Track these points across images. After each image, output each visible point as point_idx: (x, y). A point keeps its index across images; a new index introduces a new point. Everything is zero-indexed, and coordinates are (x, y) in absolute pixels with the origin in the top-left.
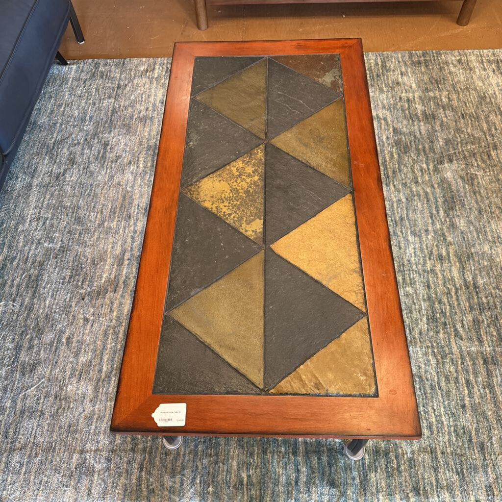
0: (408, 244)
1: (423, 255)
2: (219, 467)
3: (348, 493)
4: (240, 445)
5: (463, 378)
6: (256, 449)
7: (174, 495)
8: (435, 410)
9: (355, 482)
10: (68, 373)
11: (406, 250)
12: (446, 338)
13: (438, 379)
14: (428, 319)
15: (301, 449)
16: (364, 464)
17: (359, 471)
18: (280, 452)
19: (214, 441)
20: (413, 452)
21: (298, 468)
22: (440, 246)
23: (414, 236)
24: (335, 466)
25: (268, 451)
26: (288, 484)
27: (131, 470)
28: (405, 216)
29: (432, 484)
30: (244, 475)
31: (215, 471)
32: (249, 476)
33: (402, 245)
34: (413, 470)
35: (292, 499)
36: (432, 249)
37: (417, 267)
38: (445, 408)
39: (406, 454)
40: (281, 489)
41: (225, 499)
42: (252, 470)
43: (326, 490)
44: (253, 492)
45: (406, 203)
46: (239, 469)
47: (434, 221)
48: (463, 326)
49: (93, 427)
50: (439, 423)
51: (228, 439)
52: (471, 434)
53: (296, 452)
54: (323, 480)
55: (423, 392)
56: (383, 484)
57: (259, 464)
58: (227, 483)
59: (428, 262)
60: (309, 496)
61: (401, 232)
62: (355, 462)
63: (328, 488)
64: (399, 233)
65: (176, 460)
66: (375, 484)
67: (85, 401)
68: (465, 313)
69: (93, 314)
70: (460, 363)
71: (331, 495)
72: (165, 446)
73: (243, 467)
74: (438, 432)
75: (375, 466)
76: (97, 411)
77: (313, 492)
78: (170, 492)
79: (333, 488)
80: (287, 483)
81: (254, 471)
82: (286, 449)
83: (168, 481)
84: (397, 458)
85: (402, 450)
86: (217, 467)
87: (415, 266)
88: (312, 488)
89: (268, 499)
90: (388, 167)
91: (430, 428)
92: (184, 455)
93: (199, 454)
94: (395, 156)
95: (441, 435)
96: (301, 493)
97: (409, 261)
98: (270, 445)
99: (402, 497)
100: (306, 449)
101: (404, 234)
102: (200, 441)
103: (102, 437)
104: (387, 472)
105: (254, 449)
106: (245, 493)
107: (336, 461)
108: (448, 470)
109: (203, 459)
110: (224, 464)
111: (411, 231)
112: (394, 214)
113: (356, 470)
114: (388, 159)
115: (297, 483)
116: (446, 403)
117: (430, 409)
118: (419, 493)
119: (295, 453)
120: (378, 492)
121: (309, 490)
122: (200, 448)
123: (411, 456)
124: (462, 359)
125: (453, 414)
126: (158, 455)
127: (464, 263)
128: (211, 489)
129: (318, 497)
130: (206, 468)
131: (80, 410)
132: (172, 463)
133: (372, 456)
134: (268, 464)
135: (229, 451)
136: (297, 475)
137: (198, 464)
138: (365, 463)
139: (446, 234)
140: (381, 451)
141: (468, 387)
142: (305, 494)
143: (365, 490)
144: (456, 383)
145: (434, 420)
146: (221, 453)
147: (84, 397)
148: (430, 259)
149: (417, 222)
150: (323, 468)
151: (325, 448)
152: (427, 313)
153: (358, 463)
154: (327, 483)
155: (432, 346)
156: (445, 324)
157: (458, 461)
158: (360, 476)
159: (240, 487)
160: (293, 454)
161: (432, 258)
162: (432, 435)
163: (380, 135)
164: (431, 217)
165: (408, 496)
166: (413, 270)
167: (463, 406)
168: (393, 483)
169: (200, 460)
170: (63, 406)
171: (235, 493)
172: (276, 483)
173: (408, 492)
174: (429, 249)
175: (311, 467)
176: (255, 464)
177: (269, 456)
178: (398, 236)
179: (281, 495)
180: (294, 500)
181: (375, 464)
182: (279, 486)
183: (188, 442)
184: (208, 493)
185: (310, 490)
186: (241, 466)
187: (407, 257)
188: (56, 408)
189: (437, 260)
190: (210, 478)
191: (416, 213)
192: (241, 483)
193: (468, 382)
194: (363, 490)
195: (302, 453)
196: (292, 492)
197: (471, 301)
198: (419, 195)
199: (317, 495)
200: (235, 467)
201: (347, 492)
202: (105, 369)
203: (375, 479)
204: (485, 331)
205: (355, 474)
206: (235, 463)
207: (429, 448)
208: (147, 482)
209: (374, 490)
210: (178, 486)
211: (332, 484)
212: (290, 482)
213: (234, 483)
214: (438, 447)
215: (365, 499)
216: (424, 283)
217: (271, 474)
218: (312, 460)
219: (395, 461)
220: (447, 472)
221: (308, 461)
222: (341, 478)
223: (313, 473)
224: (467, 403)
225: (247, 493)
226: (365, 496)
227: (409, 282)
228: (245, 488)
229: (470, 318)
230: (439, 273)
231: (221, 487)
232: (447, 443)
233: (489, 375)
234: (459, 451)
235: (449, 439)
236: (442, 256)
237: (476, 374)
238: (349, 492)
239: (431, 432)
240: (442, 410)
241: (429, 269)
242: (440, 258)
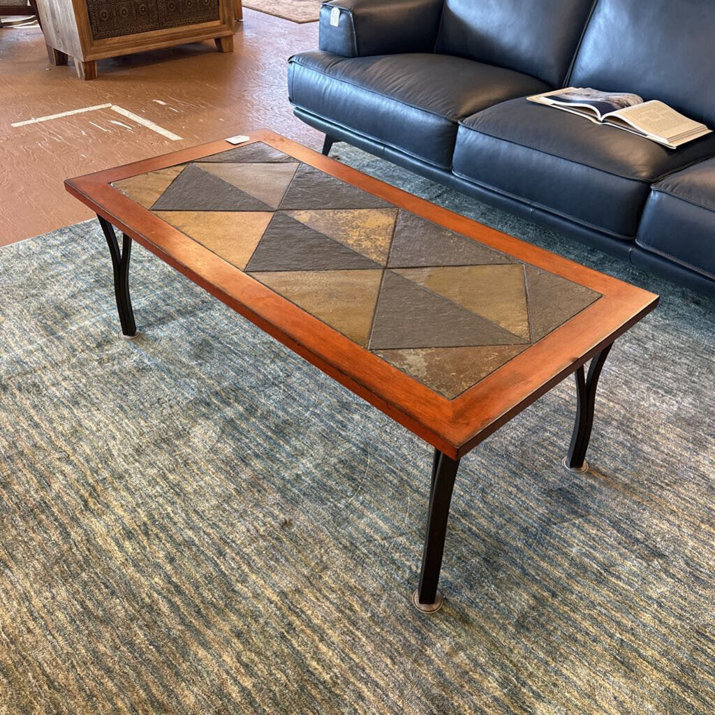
0: (189, 524)
1: (157, 523)
11: (187, 515)
22: (139, 551)
23: (186, 541)
28: (218, 561)
33: (195, 518)
36: (148, 539)
37: (157, 502)
48: (62, 472)
59: (146, 519)
61: (208, 535)
64: (209, 530)
68: (65, 487)
87: (161, 502)
97: (173, 503)
101: (202, 534)
111: (195, 544)
112: (238, 554)
148: (145, 524)
149: (195, 563)
161: (142, 528)
166: (161, 496)
174: (153, 537)
178: (210, 525)
187: (178, 506)
189: (133, 529)
191: (206, 578)
197: (61, 506)
204: (31, 483)
216: (136, 490)
227: (158, 480)
229: (56, 486)
230: (122, 513)
236: (130, 539)
241: (139, 510)
242: (130, 535)
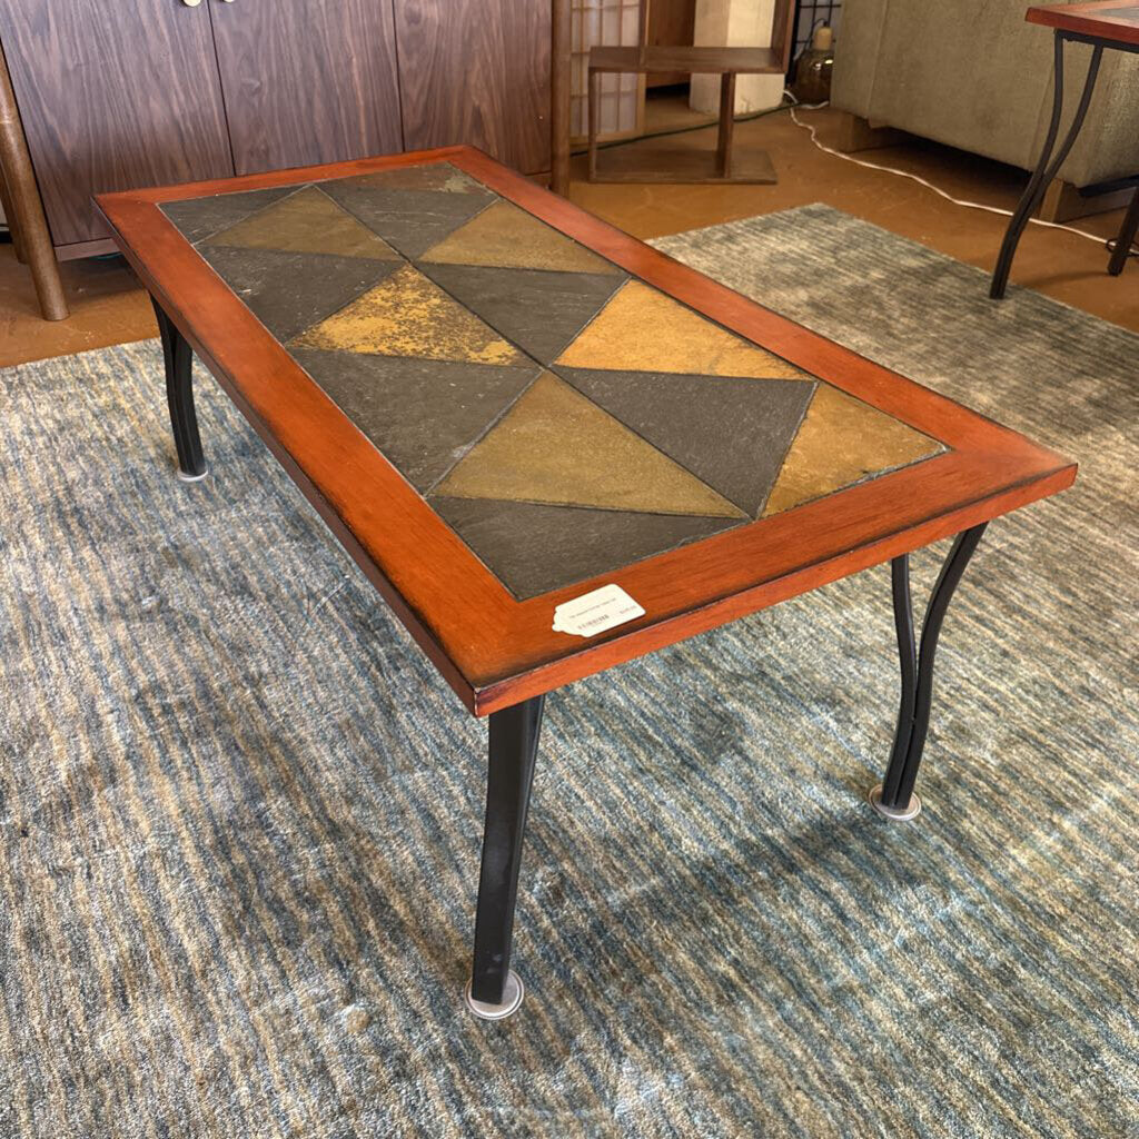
2: (654, 984)
3: (953, 879)
4: (664, 917)
6: (705, 904)
7: (589, 1107)
8: (968, 679)
9: (948, 853)
10: (78, 1013)
15: (796, 854)
16: (934, 816)
17: (937, 833)
18: (762, 882)
19: (600, 943)
20: (995, 754)
21: (821, 890)
24: (886, 847)
25: (736, 895)
26: (828, 930)
27: (430, 1122)
29: (1070, 783)
30: (722, 967)
31: (649, 997)
32: (735, 963)
34: (1021, 779)
35: (861, 952)
38: (979, 668)
39: (988, 762)
40: (824, 946)
41: (721, 1040)
42: (732, 946)
43: (909, 895)
44: (770, 987)
46: (701, 962)
49: (244, 1090)
50: (993, 694)
51: (629, 921)
52: (1053, 684)
53: (793, 865)
54: (887, 883)
56: (997, 828)
57: (736, 928)
58: (697, 1005)
60: (887, 927)
62: (916, 820)
63: (909, 890)
65: (538, 1031)
66: (984, 836)
67: (177, 1044)
69: (78, 852)
71: (928, 899)
72: (484, 1021)
73: (707, 953)
74: (1006, 707)
75: (955, 808)
76: (230, 1050)
77: (888, 914)
78: (573, 1108)
79: (919, 885)
80: (823, 929)
81: (737, 946)
82: (768, 871)
83: (548, 1085)
84: (978, 775)
85: (976, 761)
86: (648, 989)
88: (881, 910)
89: (812, 981)
91: (987, 707)
92: (548, 1008)
93: (584, 985)
95: (1012, 708)
96: (867, 930)
98: (728, 882)
99: (1047, 830)
100: (806, 850)
102: (567, 960)
103: (286, 1098)
104: (985, 806)
105: (701, 908)
106: (755, 1000)
107: (882, 839)
108: (1075, 749)
109: (602, 990)
110: (659, 972)
113: (930, 832)
115: (842, 916)
116: (975, 660)
117: (959, 681)
118: (1066, 808)
119: (792, 867)
120: (1000, 845)
121: (877, 916)
122: (577, 973)
123: (999, 761)
125: (1000, 671)
126: (482, 1048)
128: (669, 1040)
129: (905, 917)
130: (623, 1003)
131: (173, 1072)
132: (532, 1043)
133: (935, 796)
134: (756, 916)
135: (650, 941)
136: (832, 903)
137: (599, 1006)
138: (935, 813)
140: (944, 781)
141: (985, 625)
142: (877, 926)
143: (976, 856)
144: (962, 630)
145: (981, 693)
146: (636, 955)
147: (168, 1038)
150: (869, 862)
151: (842, 829)
153: (922, 820)
154: (901, 883)
155: (876, 597)
157: (1074, 729)
158: (946, 839)
159: (733, 994)
160: (790, 872)
162: (998, 715)
165: (1053, 824)
167: (1005, 654)
168: (1011, 818)
169: (596, 996)
170: (110, 1093)
171: (731, 1014)
172: (804, 941)
173: (1048, 816)
175: (843, 875)
176: (730, 933)
177: (746, 901)
179: (831, 957)
180: (865, 951)
181: (953, 805)
182: (814, 943)
183: (539, 979)
184: (671, 1050)
185: (880, 913)
186: (700, 953)
188: (87, 1109)
190: (649, 1017)
192: (729, 985)
193: (978, 619)
194: (972, 858)
195: (806, 860)
196: (850, 940)
199: (901, 916)
200: (691, 964)
201: (949, 879)
202: (190, 947)
203: (975, 828)
205: (935, 839)
206: (682, 956)
207: (1013, 736)
208: (495, 1124)
209: (992, 847)
210: (583, 1081)
211: (910, 879)
212: (830, 923)
213: (713, 996)
214: (1025, 727)
215: (991, 871)
217: (778, 931)
218: (836, 861)
219: (981, 783)
220: (1076, 753)
221: (830, 868)
222: (917, 862)
223: (859, 881)
224: (1007, 647)
225: (758, 995)
226: (987, 866)
228: (746, 990)
231: (691, 1022)
232: (1034, 715)
233: (999, 596)
234: (1062, 716)
235: (1031, 707)
237: (979, 604)
238: (952, 876)
239: (993, 711)
240: (979, 673)
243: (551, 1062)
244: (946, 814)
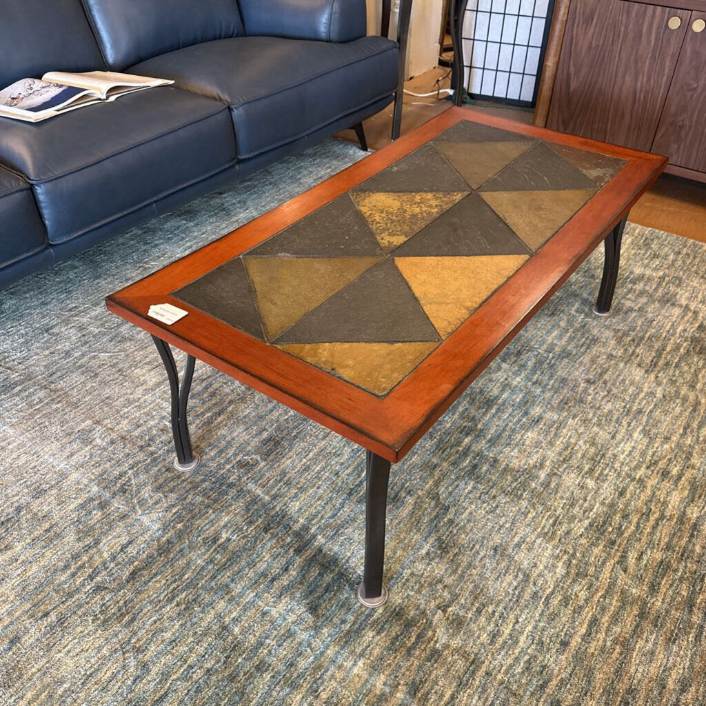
0: (628, 439)
1: (641, 460)
2: (207, 513)
3: (323, 632)
4: (246, 507)
5: (591, 614)
6: (260, 520)
7: (140, 507)
8: (517, 622)
9: (343, 626)
10: (148, 360)
11: (620, 443)
12: (601, 557)
13: (552, 593)
14: (591, 525)
15: (309, 552)
16: (370, 615)
17: (357, 618)
18: (283, 540)
19: (224, 488)
20: (446, 646)
21: (288, 567)
22: (675, 462)
23: (645, 435)
24: (333, 593)
25: (271, 531)
26: (264, 575)
27: (123, 462)
28: (648, 411)
29: (442, 696)
30: (224, 536)
31: (199, 513)
32: (228, 540)
33: (619, 437)
34: (429, 664)
35: (253, 592)
36: (660, 460)
37: (621, 467)
38: (535, 627)
39: (436, 642)
40: (251, 574)
41: (185, 544)
42: (237, 536)
43: (301, 609)
44: (218, 557)
45: (660, 400)
46: (225, 526)
47: (686, 433)
48: (639, 558)
49: (126, 410)
50: (511, 639)
51: (240, 495)
52: (550, 680)
53: (300, 551)
54: (306, 597)
55: (517, 593)
56: (376, 652)
57: (250, 536)
58: (200, 531)
59: (643, 469)
60: (274, 602)
61: (629, 424)
62: (362, 606)
63: (305, 610)
64: (624, 423)
65: (171, 481)
66: (365, 645)
67: (140, 388)
68: (654, 547)
70: (600, 594)
71: (301, 619)
72: (173, 463)
73: (230, 528)
74: (502, 648)
75: (382, 626)
76: (142, 400)
77: (283, 601)
78: (139, 502)
79: (310, 613)
80: (262, 573)
81: (238, 538)
82: (291, 541)
83: (146, 492)
84: (419, 637)
85: (434, 635)
86: (204, 511)
87: (619, 465)
88: (286, 597)
89: (228, 574)
90: (663, 356)
91: (494, 636)
92: (184, 481)
93: (199, 489)
94: (682, 350)
95: (503, 653)
96: (269, 593)
97: (615, 456)
98: (278, 527)
99: (388, 683)
100: (314, 556)
101: (630, 428)
102: (211, 479)
103: (126, 422)
104: (393, 643)
105: (257, 520)
106: (209, 553)
107: (338, 590)
108: (479, 698)
109: (198, 495)
110: (214, 512)
111: (644, 429)
112: (634, 402)
113: (355, 615)
114: (668, 349)
115: (273, 580)
116: (542, 624)
117: (512, 616)
118: (415, 694)
119: (298, 551)
120: (362, 655)
121: (280, 596)
122: (205, 485)
123: (440, 648)
124: (607, 592)
125: (541, 643)
126: (159, 467)
127: (697, 496)
128: (179, 526)
129: (285, 610)
130: (193, 505)
131: (129, 391)
132: (165, 481)
133: (388, 614)
134: (260, 542)
135: (231, 505)
136: (281, 573)
137: (190, 496)
138: (373, 616)
139: (695, 454)
140: (404, 617)
141: (590, 627)
142: (273, 597)
143: (346, 642)
144: (574, 612)
145: (507, 632)
146: (221, 502)
147: (142, 384)
148: (648, 468)
149: (659, 424)
150: (317, 586)
151: (337, 569)
152: (596, 518)
153: (364, 609)
154: (308, 604)
155: (573, 555)
156: (613, 543)
157: (502, 696)
158: (354, 624)
159: (210, 543)
160: (295, 550)
161: (652, 468)
162: (490, 645)
163: (675, 324)
164: (685, 429)
165: (397, 687)
166: (613, 467)
167: (565, 644)
168: (389, 660)
169: (194, 494)
170: (118, 380)
171: (199, 545)
172: (252, 564)
173: (402, 682)
174: (655, 458)
175: (304, 576)
176: (246, 534)
177: (268, 536)
178: (619, 425)
179: (245, 579)
180: (255, 594)
181: (385, 624)
182: (252, 570)
183: (198, 473)
184: (174, 527)
185: (282, 597)
186: (229, 525)
187: (616, 451)
188: (111, 378)
189: (657, 474)
190: (189, 516)
191: (666, 414)
192: (215, 540)
193: (594, 622)
194: (344, 640)
195: (307, 557)
196: (259, 585)
197: (676, 539)
198: (685, 399)
199: (285, 608)
200: (222, 524)
201: (322, 629)
203: (370, 639)
204: (670, 582)
205: (351, 618)
206: (226, 519)
207: (473, 656)
208: (127, 481)
209: (359, 650)
210: (151, 502)
211: (313, 609)
212: (267, 575)
213: (207, 536)
214: (487, 662)
215: (339, 652)
216: (619, 487)
217: (253, 554)
218: (311, 570)
219: (413, 639)
220: (476, 698)
221: (306, 568)
222: (328, 611)
223: (301, 583)
224: (573, 643)
225: (212, 553)
226: (342, 649)
227: (596, 475)
228: (214, 547)
229: (658, 556)
230: (649, 487)
231: (191, 531)
232: (504, 668)
233: (637, 631)
234: (514, 687)
235: (511, 666)
236: (668, 473)
237: (615, 619)
238: (325, 630)
239: (492, 641)
240: (530, 628)
241: (637, 477)
242: (665, 474)
243: (158, 488)
244: (374, 622)
